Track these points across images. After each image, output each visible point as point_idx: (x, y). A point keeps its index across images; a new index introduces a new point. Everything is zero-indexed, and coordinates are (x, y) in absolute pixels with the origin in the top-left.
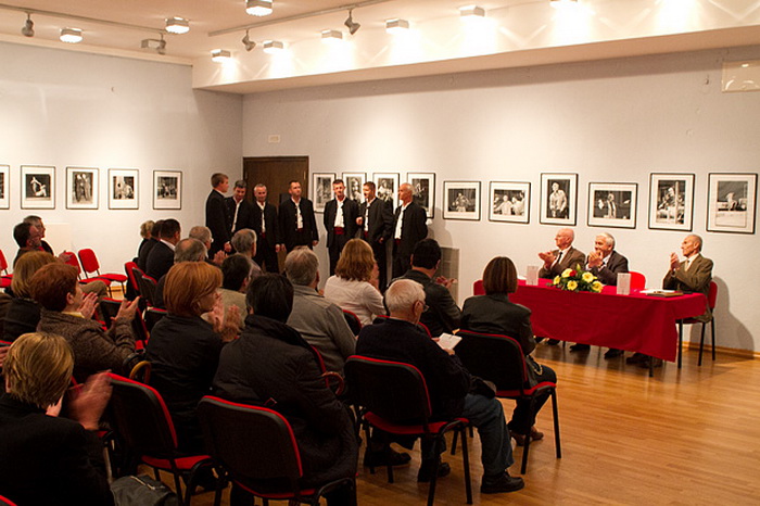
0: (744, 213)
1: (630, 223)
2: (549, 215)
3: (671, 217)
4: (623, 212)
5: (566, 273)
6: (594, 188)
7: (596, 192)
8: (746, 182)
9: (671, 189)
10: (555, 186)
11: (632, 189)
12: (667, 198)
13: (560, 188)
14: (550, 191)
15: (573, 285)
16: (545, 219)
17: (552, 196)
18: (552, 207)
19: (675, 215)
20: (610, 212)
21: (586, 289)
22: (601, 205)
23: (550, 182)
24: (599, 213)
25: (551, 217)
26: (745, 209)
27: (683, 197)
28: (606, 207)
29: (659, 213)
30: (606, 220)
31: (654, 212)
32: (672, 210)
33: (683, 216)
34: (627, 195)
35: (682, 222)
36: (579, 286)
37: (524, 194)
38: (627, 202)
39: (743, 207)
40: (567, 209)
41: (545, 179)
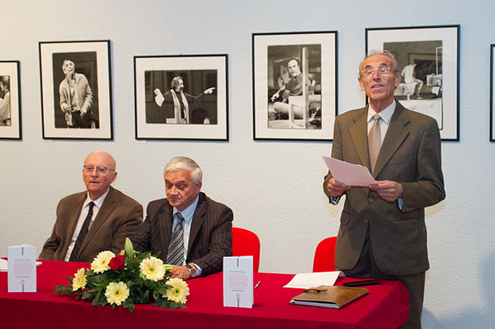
0: (437, 102)
1: (218, 131)
2: (60, 122)
3: (297, 117)
4: (203, 111)
5: (102, 262)
6: (145, 66)
7: (148, 74)
8: (440, 43)
9: (293, 63)
10: (68, 66)
11: (217, 64)
12: (287, 79)
13: (78, 70)
14: (59, 76)
15: (117, 293)
16: (52, 131)
17: (63, 85)
18: (64, 106)
19: (303, 111)
20: (177, 111)
21: (151, 300)
22: (160, 99)
23: (58, 59)
24: (157, 115)
25: (65, 126)
26: (440, 95)
27: (318, 78)
28: (169, 102)
29: (272, 110)
30: (172, 128)
31: (263, 109)
32: (297, 104)
33: (319, 114)
34: (210, 78)
35: (318, 125)
36: (135, 292)
37: (7, 84)
38: (210, 91)
39: (435, 91)
40: (94, 109)
41: (48, 51)
